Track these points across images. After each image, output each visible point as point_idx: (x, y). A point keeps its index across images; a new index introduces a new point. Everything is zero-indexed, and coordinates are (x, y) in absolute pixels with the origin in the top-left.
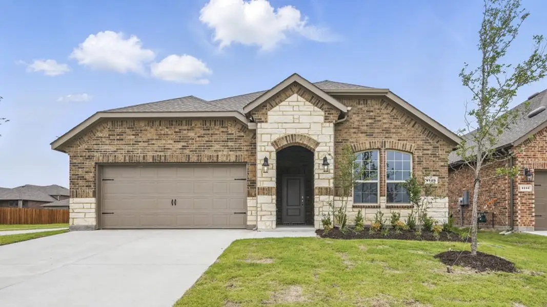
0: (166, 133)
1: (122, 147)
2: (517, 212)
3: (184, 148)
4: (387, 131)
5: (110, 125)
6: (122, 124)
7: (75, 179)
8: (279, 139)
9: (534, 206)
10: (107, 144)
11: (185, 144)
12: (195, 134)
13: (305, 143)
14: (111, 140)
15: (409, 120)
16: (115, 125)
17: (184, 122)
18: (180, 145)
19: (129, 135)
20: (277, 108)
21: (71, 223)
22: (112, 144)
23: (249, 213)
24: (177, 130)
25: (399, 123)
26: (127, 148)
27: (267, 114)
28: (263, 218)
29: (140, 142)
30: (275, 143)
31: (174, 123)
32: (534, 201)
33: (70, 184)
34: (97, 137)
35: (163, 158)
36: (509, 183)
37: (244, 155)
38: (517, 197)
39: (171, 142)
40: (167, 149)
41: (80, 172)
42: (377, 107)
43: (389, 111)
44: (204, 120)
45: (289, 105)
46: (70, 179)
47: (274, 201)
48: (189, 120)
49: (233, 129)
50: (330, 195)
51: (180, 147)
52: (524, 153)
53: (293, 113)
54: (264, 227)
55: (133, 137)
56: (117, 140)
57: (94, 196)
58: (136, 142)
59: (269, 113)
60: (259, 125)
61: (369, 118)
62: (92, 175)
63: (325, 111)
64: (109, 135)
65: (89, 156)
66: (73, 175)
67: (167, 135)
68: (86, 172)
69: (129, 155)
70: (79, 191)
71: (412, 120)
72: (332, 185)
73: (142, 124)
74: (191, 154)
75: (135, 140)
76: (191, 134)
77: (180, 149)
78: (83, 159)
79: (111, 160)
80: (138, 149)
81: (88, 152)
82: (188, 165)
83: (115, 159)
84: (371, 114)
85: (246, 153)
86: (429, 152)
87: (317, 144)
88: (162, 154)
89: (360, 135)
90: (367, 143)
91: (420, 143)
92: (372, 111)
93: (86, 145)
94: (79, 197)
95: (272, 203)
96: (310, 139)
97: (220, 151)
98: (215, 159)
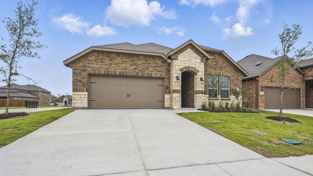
0: (126, 61)
1: (103, 66)
2: (259, 102)
3: (135, 69)
4: (221, 68)
5: (96, 54)
6: (103, 54)
7: (75, 82)
8: (183, 68)
9: (264, 100)
10: (94, 64)
11: (135, 67)
12: (141, 62)
13: (193, 70)
14: (97, 62)
15: (229, 64)
16: (99, 54)
17: (135, 56)
18: (133, 67)
19: (107, 60)
20: (182, 54)
21: (73, 105)
22: (97, 64)
23: (166, 101)
24: (132, 60)
25: (225, 65)
26: (106, 67)
27: (178, 56)
28: (176, 104)
29: (113, 64)
30: (181, 70)
31: (130, 56)
32: (264, 98)
33: (73, 84)
34: (88, 60)
35: (125, 73)
36: (255, 91)
37: (164, 74)
38: (259, 96)
39: (129, 65)
40: (127, 69)
41: (79, 78)
42: (218, 57)
43: (222, 60)
44: (146, 56)
45: (187, 53)
46: (73, 82)
47: (181, 96)
48: (138, 55)
49: (159, 61)
50: (203, 94)
51: (134, 68)
52: (261, 80)
53: (188, 57)
54: (176, 108)
55: (109, 61)
56: (100, 62)
57: (87, 91)
58: (110, 64)
59: (179, 56)
60: (174, 61)
61: (215, 62)
62: (86, 80)
63: (201, 58)
64: (96, 59)
65: (84, 70)
66: (74, 79)
67: (127, 61)
68: (82, 78)
69: (106, 70)
70: (78, 88)
71: (230, 64)
72: (204, 90)
73: (114, 55)
74: (139, 72)
75: (110, 63)
76: (139, 62)
77: (133, 69)
78: (81, 71)
79: (97, 72)
80: (112, 68)
81: (84, 67)
82: (137, 77)
83: (99, 72)
84: (216, 60)
85: (164, 73)
86: (235, 78)
87: (198, 71)
88: (124, 71)
89: (211, 69)
90: (214, 72)
91: (233, 73)
92: (216, 59)
93: (83, 63)
94: (78, 92)
95: (180, 97)
96: (195, 69)
97: (153, 72)
98: (150, 75)
